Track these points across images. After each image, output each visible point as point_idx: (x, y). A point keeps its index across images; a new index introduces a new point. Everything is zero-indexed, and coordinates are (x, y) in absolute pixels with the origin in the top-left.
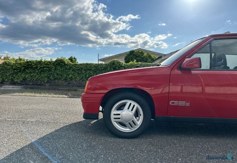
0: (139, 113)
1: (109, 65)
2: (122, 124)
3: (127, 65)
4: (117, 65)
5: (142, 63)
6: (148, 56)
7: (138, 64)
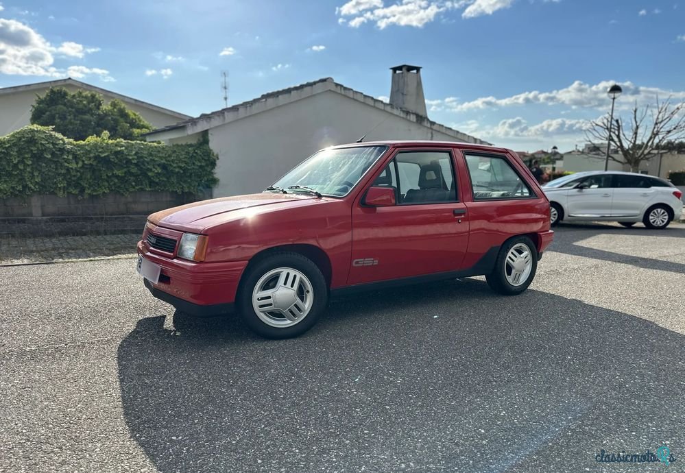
0: (305, 289)
1: (14, 145)
2: (277, 315)
3: (78, 146)
4: (47, 145)
5: (129, 141)
6: (115, 110)
7: (116, 145)
